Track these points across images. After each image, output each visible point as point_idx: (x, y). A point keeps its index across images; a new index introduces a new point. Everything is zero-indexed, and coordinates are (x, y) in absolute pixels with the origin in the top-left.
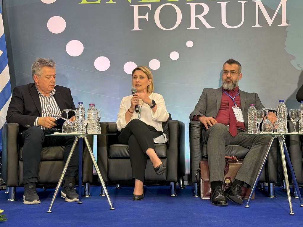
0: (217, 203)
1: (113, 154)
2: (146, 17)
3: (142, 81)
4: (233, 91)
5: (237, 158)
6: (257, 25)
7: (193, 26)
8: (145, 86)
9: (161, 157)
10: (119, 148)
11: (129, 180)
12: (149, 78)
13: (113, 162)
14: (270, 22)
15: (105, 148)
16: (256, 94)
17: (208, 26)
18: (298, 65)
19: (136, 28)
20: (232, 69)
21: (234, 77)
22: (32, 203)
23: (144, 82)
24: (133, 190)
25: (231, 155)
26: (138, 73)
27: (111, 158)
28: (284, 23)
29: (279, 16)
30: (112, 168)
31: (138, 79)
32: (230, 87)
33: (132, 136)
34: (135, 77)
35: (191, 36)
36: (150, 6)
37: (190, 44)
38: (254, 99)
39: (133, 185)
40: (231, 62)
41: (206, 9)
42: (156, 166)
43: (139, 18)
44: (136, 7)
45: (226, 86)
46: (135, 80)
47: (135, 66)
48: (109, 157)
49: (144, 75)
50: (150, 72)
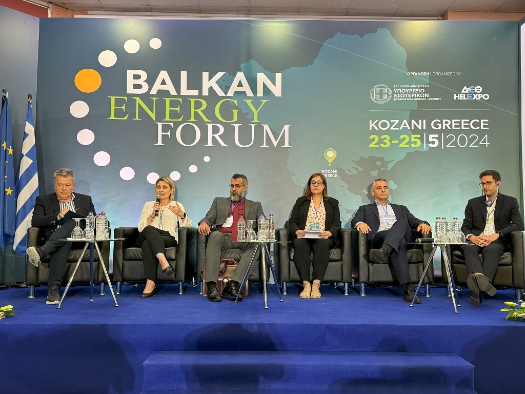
0: (212, 299)
1: (127, 257)
2: (169, 133)
3: (166, 191)
4: (240, 201)
5: (235, 261)
6: (265, 145)
7: (210, 144)
8: (167, 195)
9: (169, 259)
10: (134, 251)
11: (141, 280)
12: (171, 188)
13: (127, 263)
14: (275, 143)
15: (121, 251)
16: (259, 204)
17: (223, 145)
18: (298, 181)
19: (160, 143)
20: (237, 183)
21: (239, 190)
22: (53, 303)
23: (167, 191)
24: (144, 288)
25: (230, 258)
26: (161, 183)
27: (125, 260)
28: (287, 145)
29: (283, 138)
30: (126, 269)
31: (162, 189)
32: (236, 198)
33: (145, 241)
34: (159, 187)
35: (209, 152)
36: (172, 124)
37: (207, 159)
38: (256, 208)
39: (145, 284)
40: (236, 177)
41: (222, 129)
42: (164, 268)
43: (162, 135)
44: (160, 125)
45: (233, 198)
46: (158, 190)
47: (158, 177)
48: (123, 259)
49: (167, 185)
50: (172, 182)
